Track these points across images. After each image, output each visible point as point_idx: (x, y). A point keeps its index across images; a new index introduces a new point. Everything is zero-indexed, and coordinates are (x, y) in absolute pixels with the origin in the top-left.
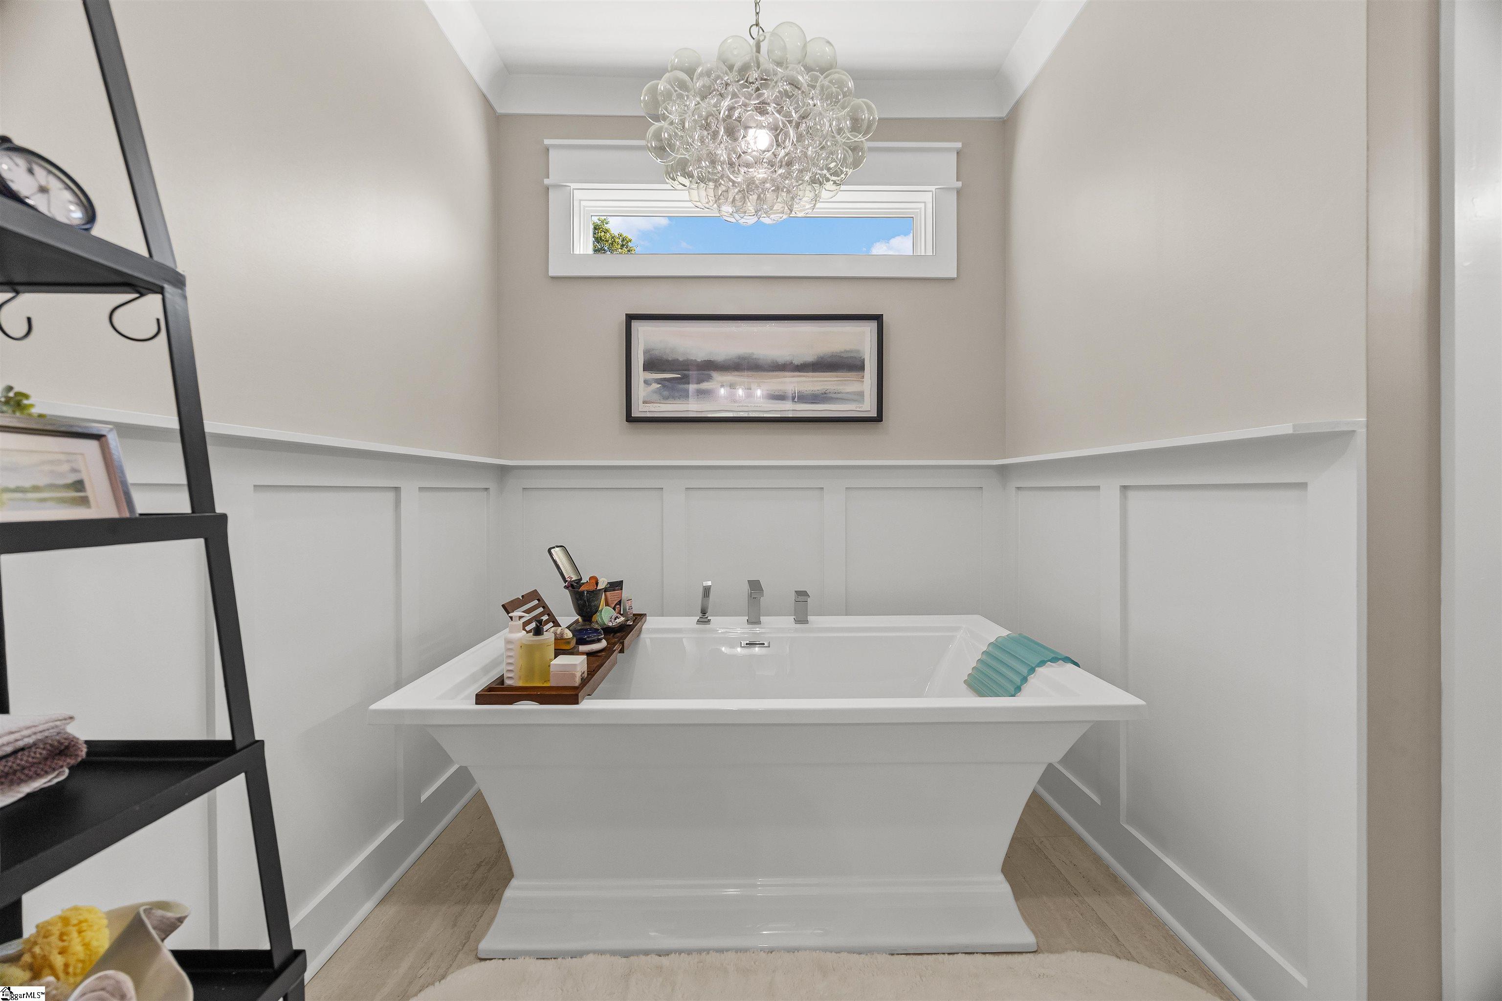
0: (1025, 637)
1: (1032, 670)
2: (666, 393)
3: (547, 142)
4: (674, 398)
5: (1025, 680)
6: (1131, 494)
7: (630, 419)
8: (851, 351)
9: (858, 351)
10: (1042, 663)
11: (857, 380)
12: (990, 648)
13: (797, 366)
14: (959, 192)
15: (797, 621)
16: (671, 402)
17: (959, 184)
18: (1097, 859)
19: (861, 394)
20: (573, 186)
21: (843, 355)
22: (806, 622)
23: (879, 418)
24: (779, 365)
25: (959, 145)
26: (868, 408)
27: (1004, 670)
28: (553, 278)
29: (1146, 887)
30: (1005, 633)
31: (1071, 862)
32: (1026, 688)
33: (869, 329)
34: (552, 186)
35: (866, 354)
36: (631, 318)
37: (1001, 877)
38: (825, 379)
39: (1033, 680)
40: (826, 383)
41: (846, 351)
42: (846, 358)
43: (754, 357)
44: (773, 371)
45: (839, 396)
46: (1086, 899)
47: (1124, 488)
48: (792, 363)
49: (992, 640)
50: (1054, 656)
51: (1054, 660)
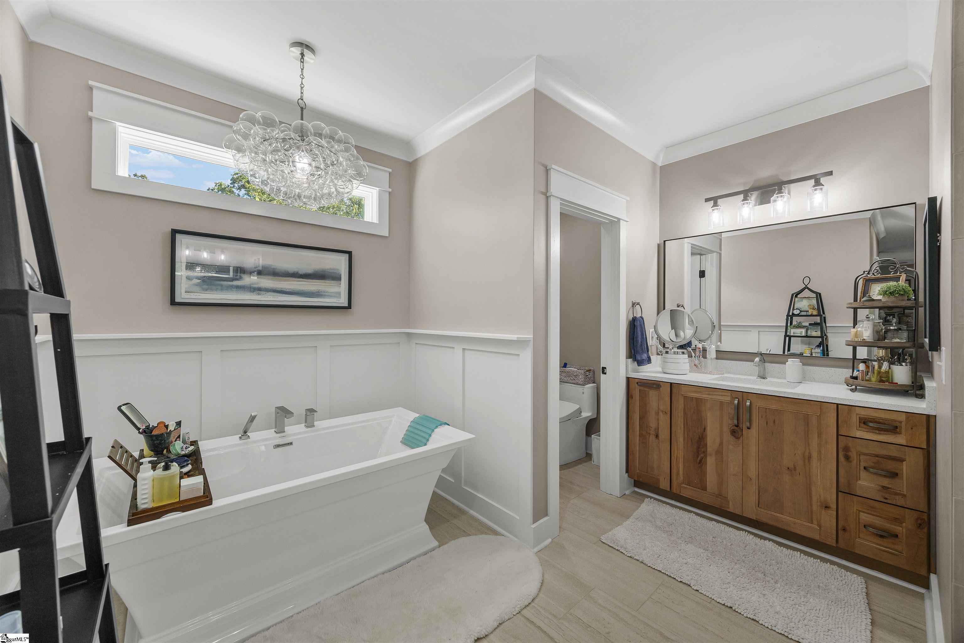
0: (426, 416)
1: (433, 431)
2: (205, 287)
3: (91, 83)
4: (211, 290)
5: (430, 435)
6: (466, 352)
7: (173, 302)
8: (334, 269)
9: (338, 270)
10: (437, 427)
11: (338, 286)
12: (412, 424)
13: (301, 275)
14: (390, 193)
15: (307, 427)
16: (210, 293)
17: (390, 190)
18: (453, 505)
19: (339, 293)
20: (118, 123)
21: (329, 271)
22: (313, 426)
23: (349, 307)
24: (289, 274)
25: (390, 170)
26: (343, 301)
27: (419, 433)
28: (94, 189)
29: (471, 508)
30: (417, 415)
31: (444, 510)
32: (431, 440)
33: (344, 258)
34: (95, 118)
35: (342, 271)
36: (174, 232)
37: (425, 523)
38: (319, 284)
39: (433, 435)
40: (320, 286)
41: (331, 269)
42: (331, 272)
43: (272, 267)
44: (285, 277)
45: (326, 294)
46: (452, 521)
47: (464, 349)
48: (298, 273)
49: (412, 420)
50: (440, 423)
51: (441, 425)
